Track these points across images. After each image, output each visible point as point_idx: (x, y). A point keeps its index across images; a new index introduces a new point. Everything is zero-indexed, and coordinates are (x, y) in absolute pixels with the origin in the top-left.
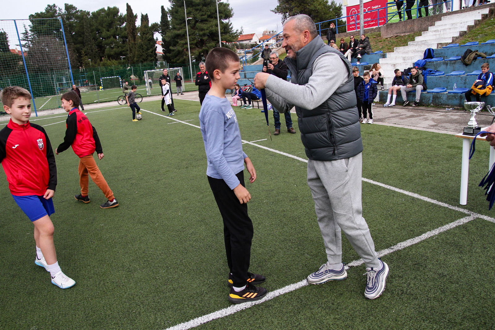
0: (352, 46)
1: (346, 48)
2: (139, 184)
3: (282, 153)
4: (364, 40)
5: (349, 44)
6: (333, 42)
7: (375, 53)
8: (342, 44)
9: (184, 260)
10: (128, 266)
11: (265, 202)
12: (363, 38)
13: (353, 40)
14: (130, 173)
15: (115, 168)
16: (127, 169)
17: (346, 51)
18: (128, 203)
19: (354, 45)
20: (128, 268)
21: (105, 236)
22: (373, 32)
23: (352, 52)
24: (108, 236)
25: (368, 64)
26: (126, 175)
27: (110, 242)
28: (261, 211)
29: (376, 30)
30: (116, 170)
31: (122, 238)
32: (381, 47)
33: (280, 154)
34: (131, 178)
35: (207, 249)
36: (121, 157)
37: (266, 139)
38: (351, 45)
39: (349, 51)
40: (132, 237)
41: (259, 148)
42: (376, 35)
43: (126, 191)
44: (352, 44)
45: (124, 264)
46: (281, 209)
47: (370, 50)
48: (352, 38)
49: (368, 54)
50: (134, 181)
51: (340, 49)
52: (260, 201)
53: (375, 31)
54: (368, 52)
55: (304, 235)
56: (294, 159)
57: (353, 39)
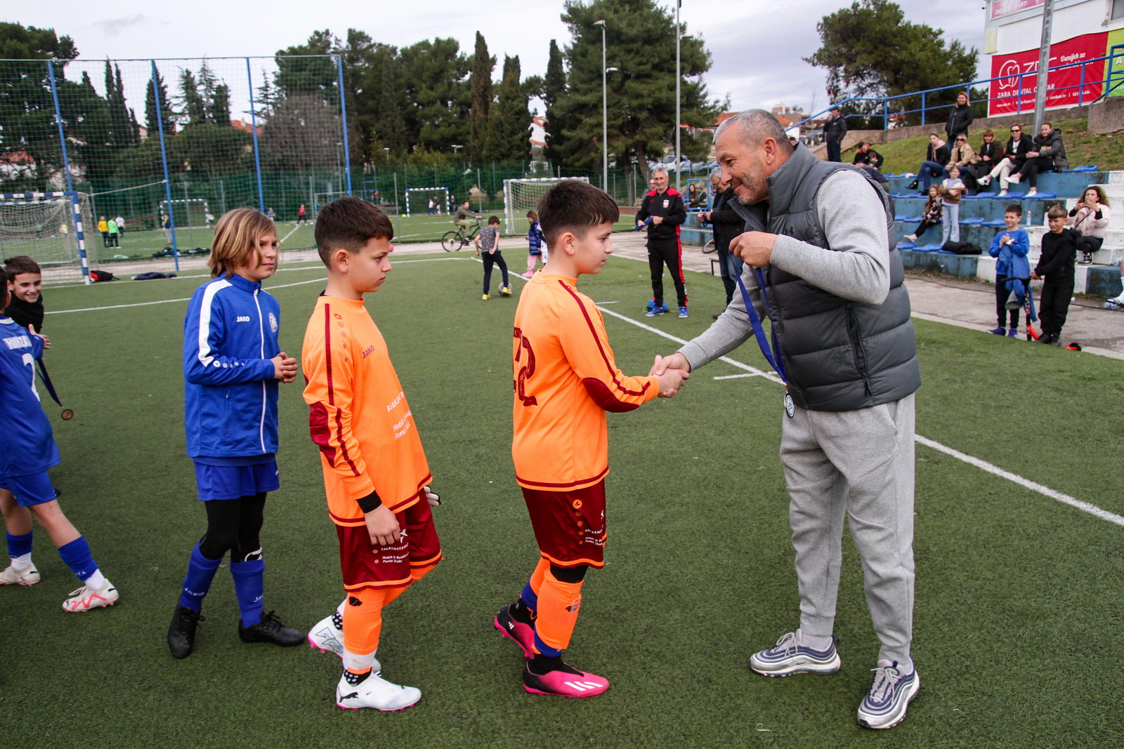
0: (1015, 151)
1: (996, 155)
2: (497, 459)
4: (1050, 136)
6: (962, 140)
7: (1076, 169)
8: (986, 144)
9: (630, 721)
10: (475, 713)
12: (1047, 130)
13: (1017, 135)
14: (473, 425)
15: (437, 406)
16: (465, 414)
17: (997, 162)
18: (470, 510)
19: (1018, 148)
20: (474, 722)
21: (410, 605)
22: (1063, 118)
23: (1013, 166)
24: (420, 605)
25: (1055, 197)
26: (463, 429)
27: (423, 626)
29: (1073, 115)
30: (439, 413)
31: (457, 616)
32: (1088, 156)
34: (476, 441)
35: (694, 689)
36: (451, 381)
38: (1012, 149)
39: (1006, 161)
40: (481, 619)
42: (1075, 126)
43: (463, 475)
44: (1016, 145)
45: (464, 705)
48: (1017, 131)
49: (1057, 172)
50: (482, 450)
51: (982, 155)
53: (1070, 117)
54: (1058, 167)
57: (1019, 132)
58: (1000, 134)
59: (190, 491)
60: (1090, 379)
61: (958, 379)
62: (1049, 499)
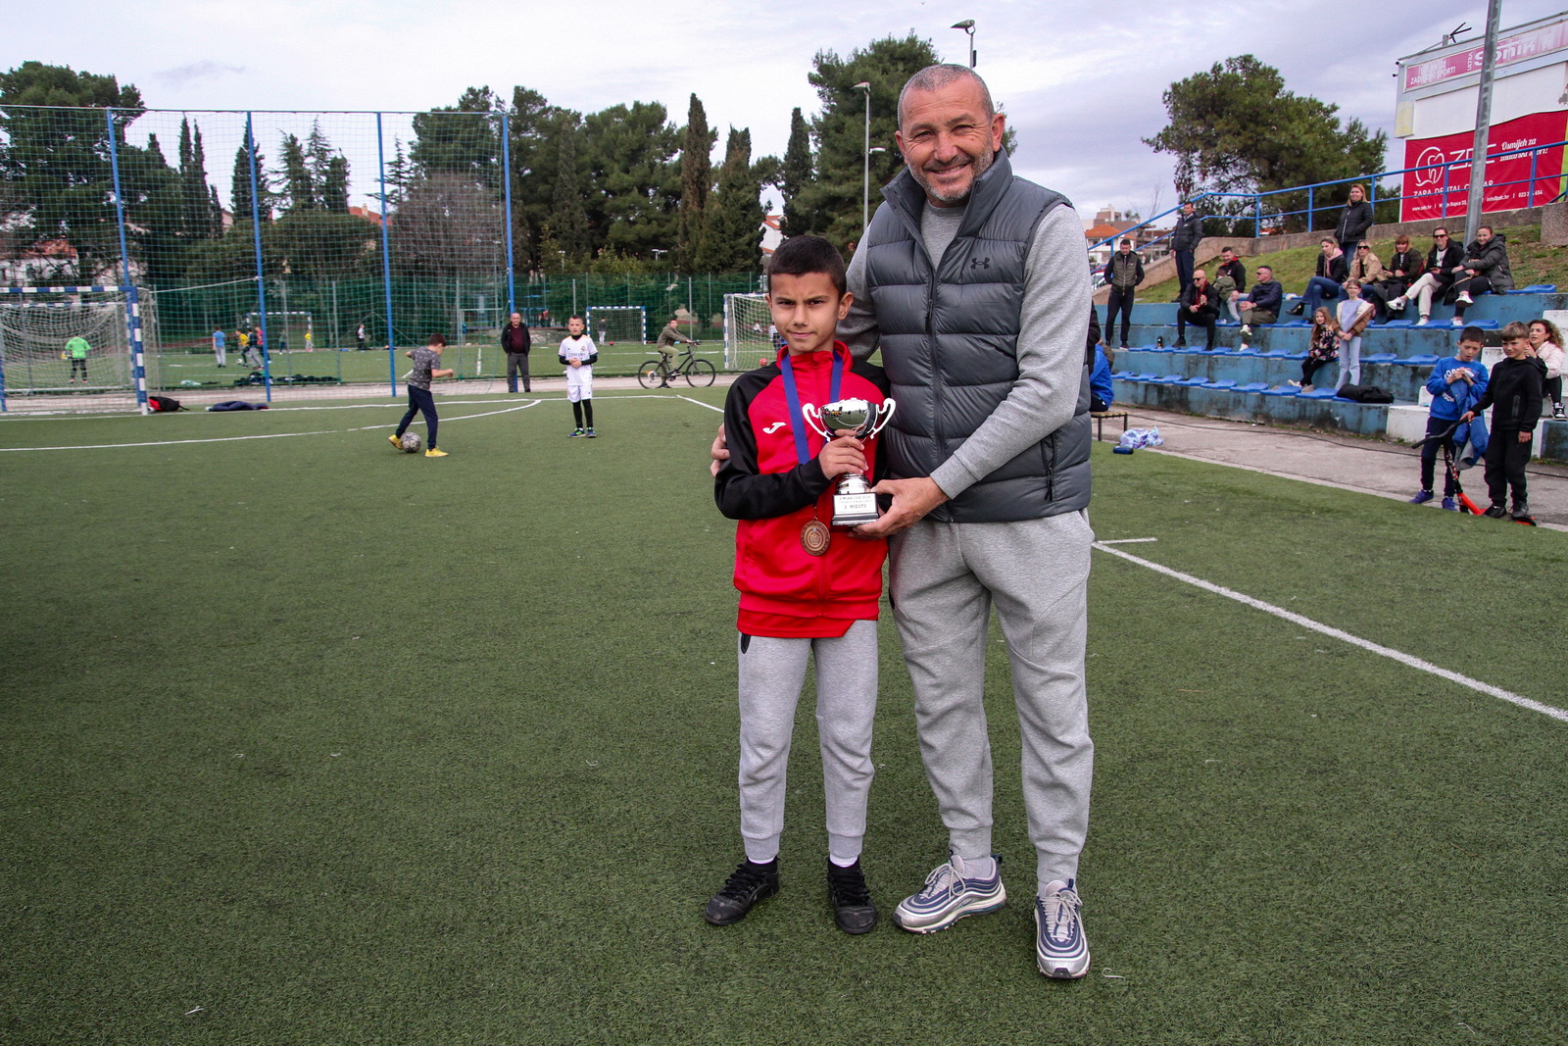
0: (1440, 264)
1: (1413, 270)
2: (721, 635)
3: (1224, 591)
4: (1488, 244)
5: (1425, 256)
6: (1365, 247)
7: (1526, 290)
8: (1399, 254)
9: (921, 960)
10: (697, 945)
11: (1209, 764)
12: (1485, 235)
13: (1442, 243)
14: (685, 595)
15: (634, 571)
16: (675, 582)
17: (1415, 278)
18: (685, 696)
19: (1445, 259)
20: (697, 956)
21: (602, 809)
22: (1506, 224)
24: (616, 810)
26: (672, 598)
27: (621, 836)
28: (1200, 798)
29: (1520, 220)
30: (638, 579)
31: (669, 824)
32: (1542, 274)
33: (1218, 594)
34: (690, 613)
35: (1010, 923)
36: (653, 541)
37: (1153, 539)
38: (1436, 262)
40: (704, 829)
41: (1135, 566)
42: (1522, 235)
43: (674, 654)
44: (1440, 255)
45: (680, 934)
46: (1284, 803)
47: (1506, 281)
48: (1442, 236)
49: (1497, 293)
50: (700, 625)
51: (1393, 269)
52: (1190, 759)
53: (1516, 223)
54: (1497, 286)
55: (1417, 928)
56: (1276, 618)
57: (1446, 238)
58: (1419, 243)
59: (289, 663)
60: (1552, 561)
61: (1366, 555)
62: (1504, 703)
